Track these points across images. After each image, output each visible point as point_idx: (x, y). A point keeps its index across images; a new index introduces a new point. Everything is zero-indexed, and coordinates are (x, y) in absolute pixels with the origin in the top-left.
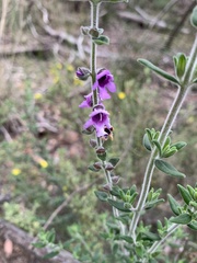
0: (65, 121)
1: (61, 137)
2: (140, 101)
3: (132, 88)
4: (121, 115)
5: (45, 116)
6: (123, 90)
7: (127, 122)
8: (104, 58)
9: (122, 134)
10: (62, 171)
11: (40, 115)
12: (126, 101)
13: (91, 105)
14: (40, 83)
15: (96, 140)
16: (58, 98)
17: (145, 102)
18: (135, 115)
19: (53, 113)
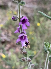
0: (13, 37)
1: (12, 43)
2: (47, 27)
3: (43, 21)
4: (38, 33)
5: (5, 34)
6: (39, 22)
7: (41, 36)
8: (31, 8)
9: (39, 42)
10: (12, 59)
11: (3, 34)
12: (40, 27)
13: (20, 32)
14: (3, 20)
15: (23, 48)
16: (10, 26)
17: (49, 27)
18: (45, 33)
19: (8, 33)
